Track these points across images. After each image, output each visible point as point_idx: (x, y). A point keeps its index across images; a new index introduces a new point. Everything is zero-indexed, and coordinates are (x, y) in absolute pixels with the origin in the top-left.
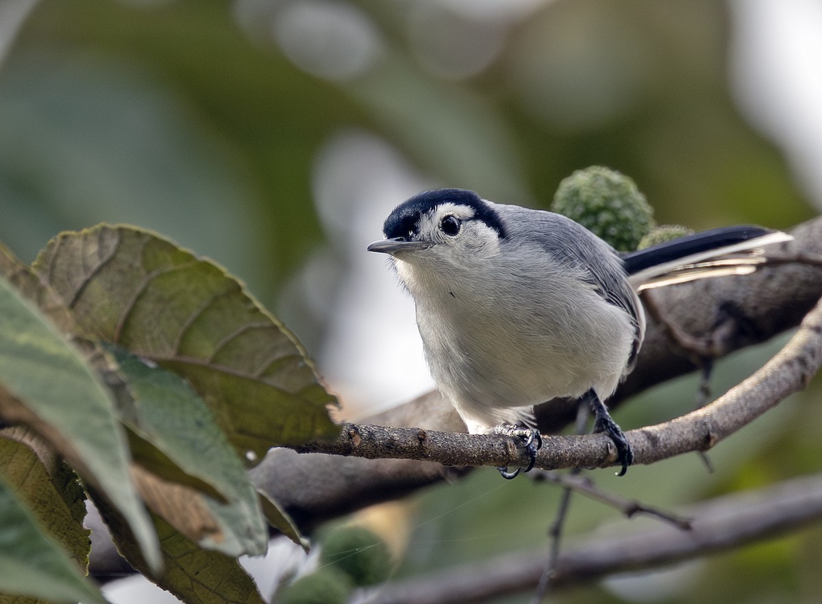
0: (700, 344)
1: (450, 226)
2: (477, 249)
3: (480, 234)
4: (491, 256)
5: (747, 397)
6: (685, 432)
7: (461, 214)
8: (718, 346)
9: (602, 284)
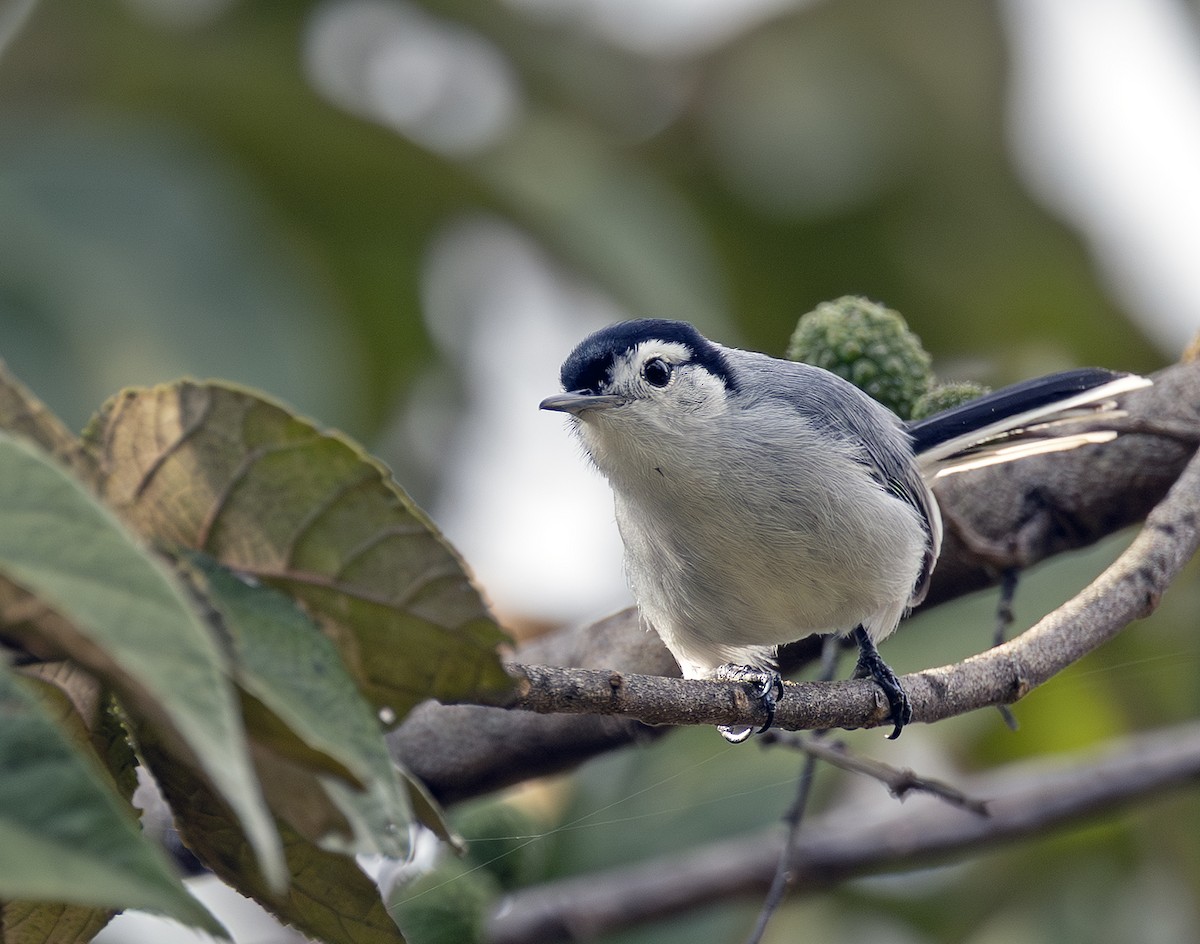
0: (999, 549)
1: (656, 374)
2: (695, 406)
3: (699, 384)
4: (715, 415)
5: (1070, 627)
6: (984, 677)
7: (673, 356)
8: (1024, 552)
9: (879, 466)
